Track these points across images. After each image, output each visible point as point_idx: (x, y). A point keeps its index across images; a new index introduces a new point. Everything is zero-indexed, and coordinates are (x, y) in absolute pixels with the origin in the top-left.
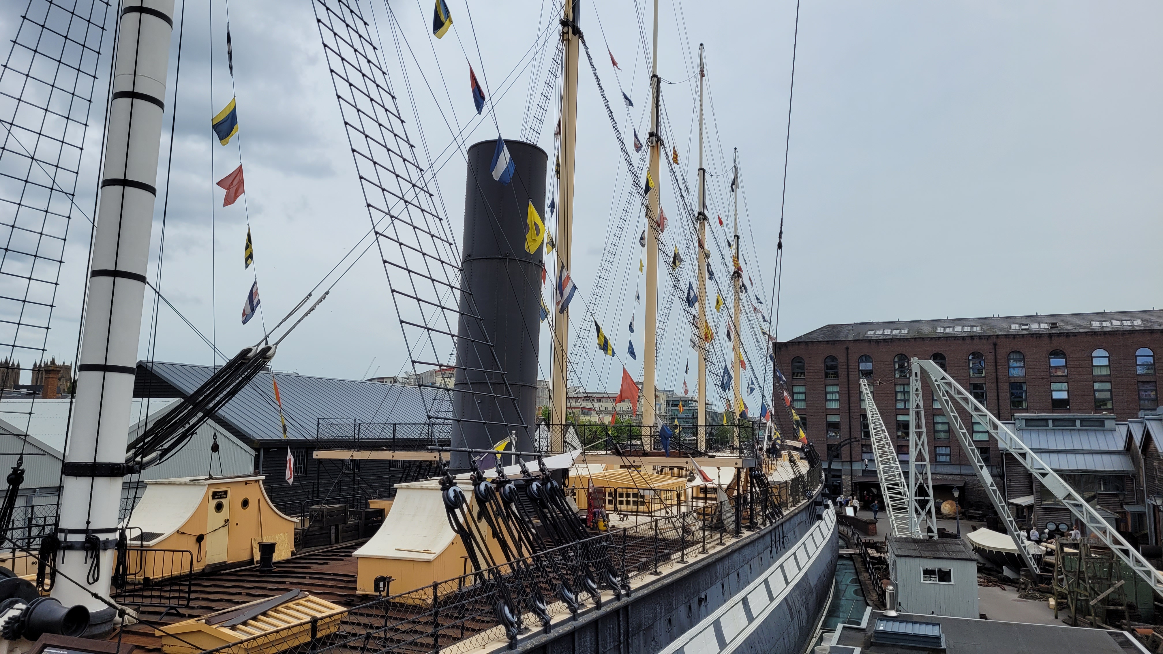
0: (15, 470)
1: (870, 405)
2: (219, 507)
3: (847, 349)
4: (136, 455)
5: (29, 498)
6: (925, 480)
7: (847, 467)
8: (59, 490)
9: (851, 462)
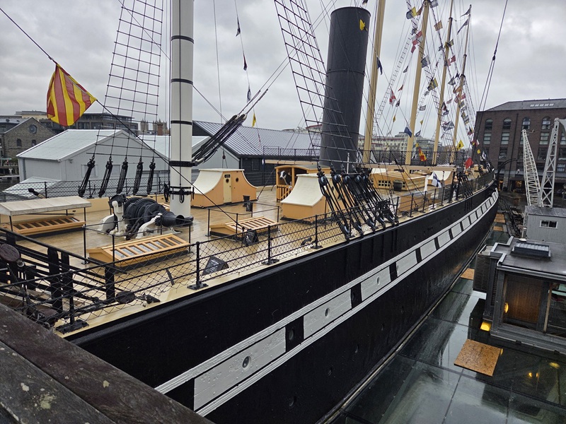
0: (152, 163)
1: (526, 143)
2: (227, 181)
3: (518, 114)
4: (195, 159)
5: (158, 174)
6: (551, 180)
7: (508, 173)
8: (169, 172)
9: (510, 171)
